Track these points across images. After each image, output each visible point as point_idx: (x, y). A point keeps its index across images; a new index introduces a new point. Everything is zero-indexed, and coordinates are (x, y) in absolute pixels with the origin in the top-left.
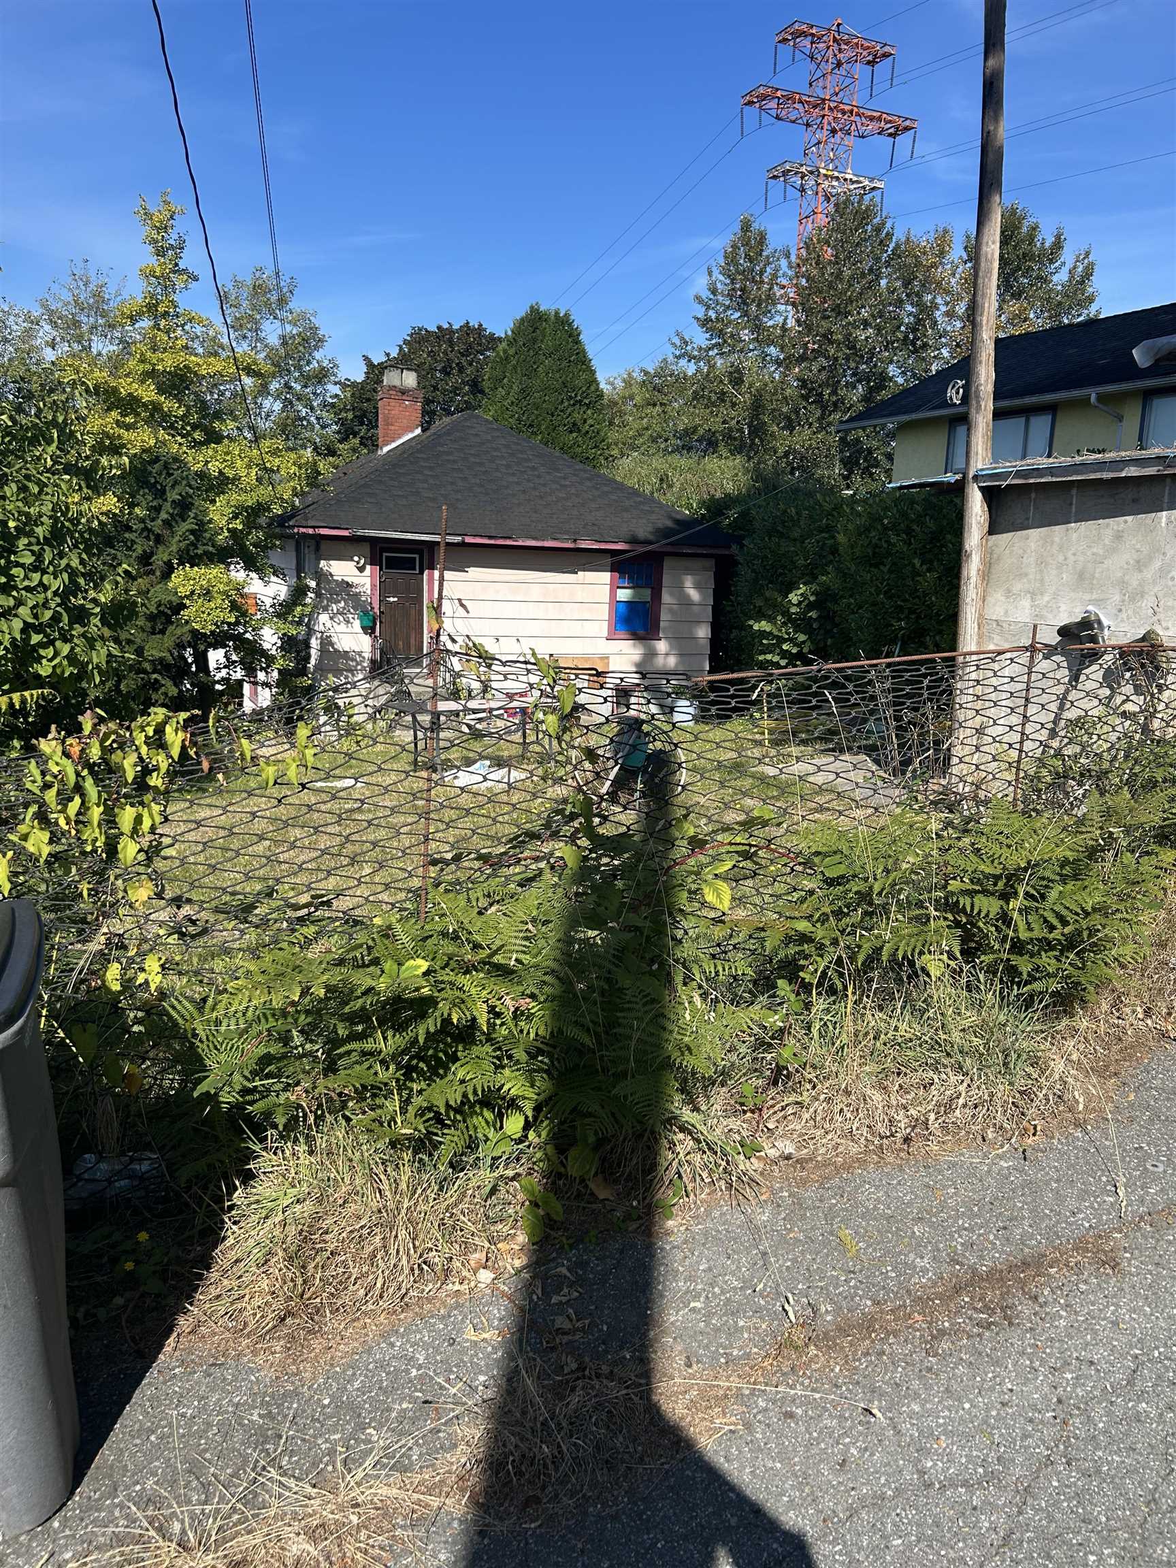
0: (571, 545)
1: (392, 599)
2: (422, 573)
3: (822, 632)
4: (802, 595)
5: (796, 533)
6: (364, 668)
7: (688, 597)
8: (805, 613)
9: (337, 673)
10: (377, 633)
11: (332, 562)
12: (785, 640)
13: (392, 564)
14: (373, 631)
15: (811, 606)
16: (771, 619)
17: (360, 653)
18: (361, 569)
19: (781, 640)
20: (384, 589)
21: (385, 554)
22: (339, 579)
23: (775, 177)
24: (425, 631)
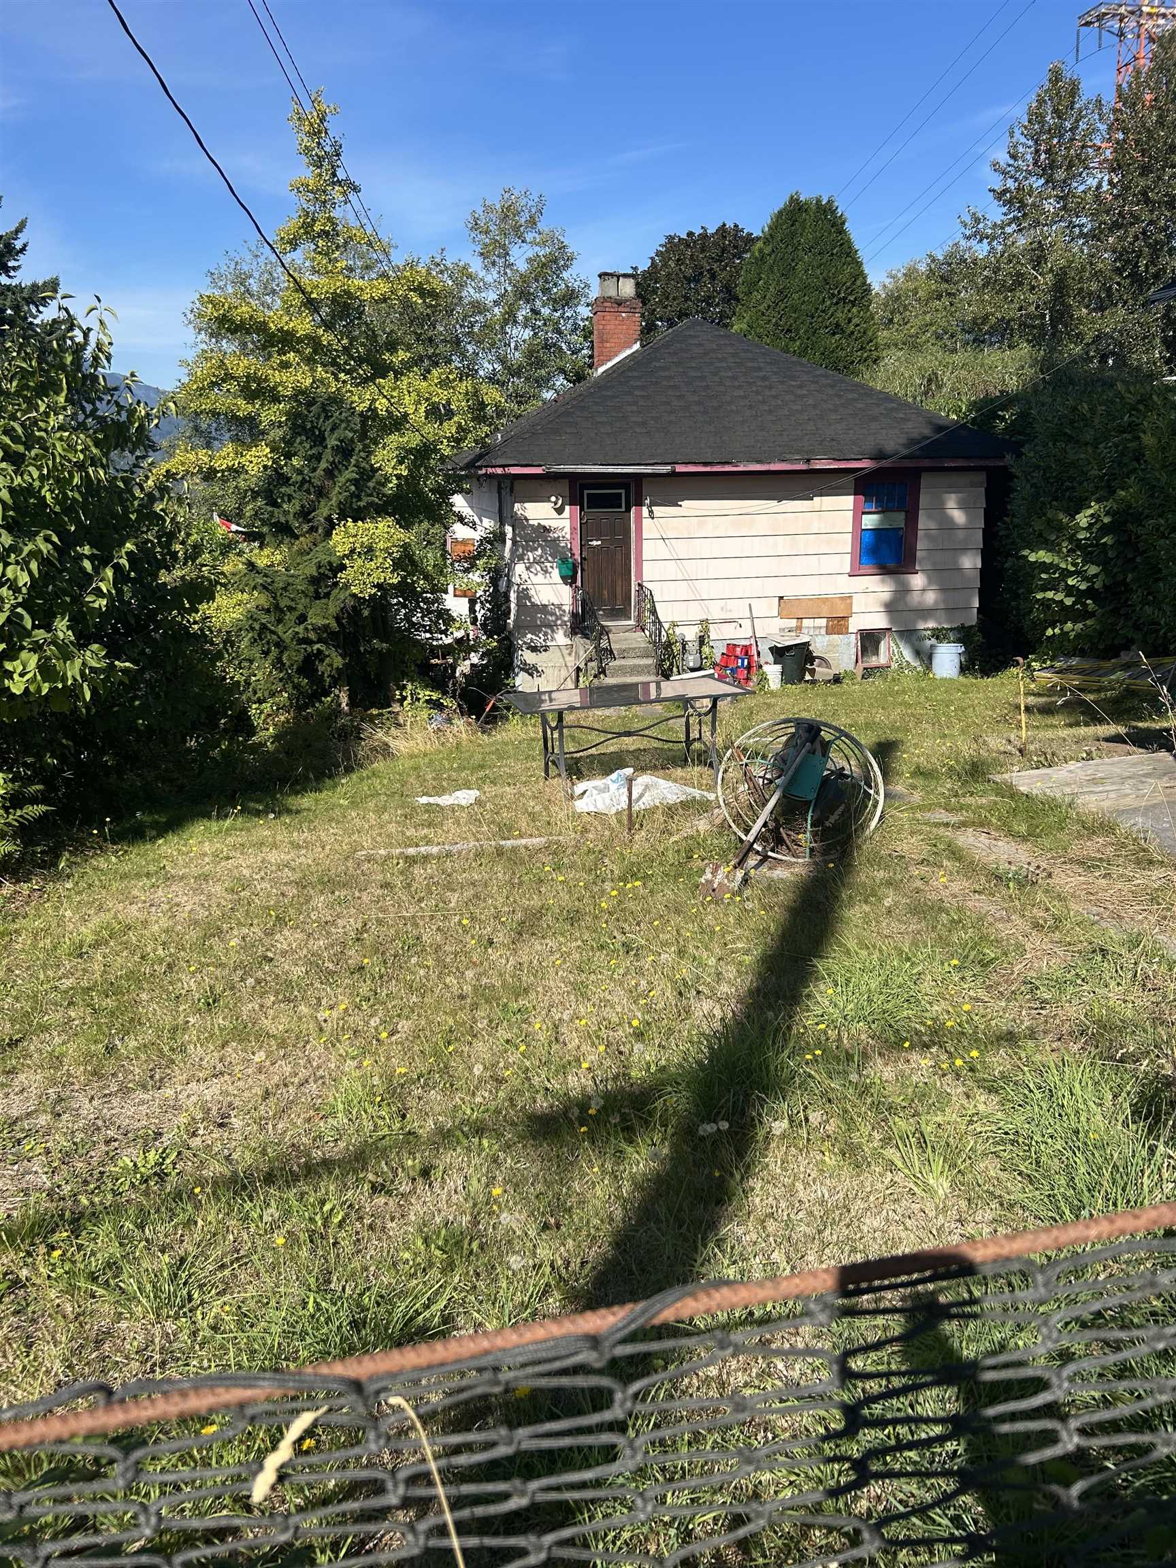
0: (801, 466)
1: (595, 543)
2: (628, 510)
3: (1120, 562)
4: (1092, 515)
5: (1089, 436)
6: (564, 623)
7: (950, 520)
8: (1097, 538)
9: (535, 629)
10: (579, 583)
11: (526, 505)
12: (1071, 574)
13: (596, 502)
14: (574, 581)
15: (1105, 530)
16: (1051, 547)
17: (559, 607)
18: (560, 511)
19: (1066, 574)
20: (585, 531)
21: (586, 492)
22: (535, 523)
23: (1088, 24)
24: (633, 578)
